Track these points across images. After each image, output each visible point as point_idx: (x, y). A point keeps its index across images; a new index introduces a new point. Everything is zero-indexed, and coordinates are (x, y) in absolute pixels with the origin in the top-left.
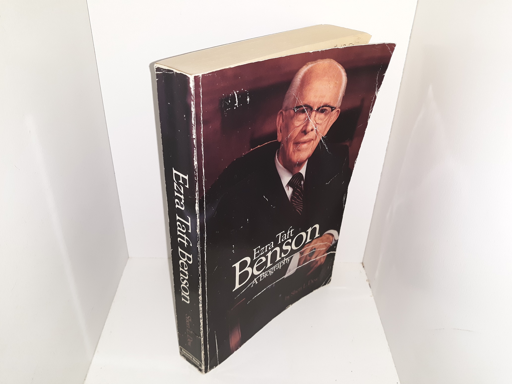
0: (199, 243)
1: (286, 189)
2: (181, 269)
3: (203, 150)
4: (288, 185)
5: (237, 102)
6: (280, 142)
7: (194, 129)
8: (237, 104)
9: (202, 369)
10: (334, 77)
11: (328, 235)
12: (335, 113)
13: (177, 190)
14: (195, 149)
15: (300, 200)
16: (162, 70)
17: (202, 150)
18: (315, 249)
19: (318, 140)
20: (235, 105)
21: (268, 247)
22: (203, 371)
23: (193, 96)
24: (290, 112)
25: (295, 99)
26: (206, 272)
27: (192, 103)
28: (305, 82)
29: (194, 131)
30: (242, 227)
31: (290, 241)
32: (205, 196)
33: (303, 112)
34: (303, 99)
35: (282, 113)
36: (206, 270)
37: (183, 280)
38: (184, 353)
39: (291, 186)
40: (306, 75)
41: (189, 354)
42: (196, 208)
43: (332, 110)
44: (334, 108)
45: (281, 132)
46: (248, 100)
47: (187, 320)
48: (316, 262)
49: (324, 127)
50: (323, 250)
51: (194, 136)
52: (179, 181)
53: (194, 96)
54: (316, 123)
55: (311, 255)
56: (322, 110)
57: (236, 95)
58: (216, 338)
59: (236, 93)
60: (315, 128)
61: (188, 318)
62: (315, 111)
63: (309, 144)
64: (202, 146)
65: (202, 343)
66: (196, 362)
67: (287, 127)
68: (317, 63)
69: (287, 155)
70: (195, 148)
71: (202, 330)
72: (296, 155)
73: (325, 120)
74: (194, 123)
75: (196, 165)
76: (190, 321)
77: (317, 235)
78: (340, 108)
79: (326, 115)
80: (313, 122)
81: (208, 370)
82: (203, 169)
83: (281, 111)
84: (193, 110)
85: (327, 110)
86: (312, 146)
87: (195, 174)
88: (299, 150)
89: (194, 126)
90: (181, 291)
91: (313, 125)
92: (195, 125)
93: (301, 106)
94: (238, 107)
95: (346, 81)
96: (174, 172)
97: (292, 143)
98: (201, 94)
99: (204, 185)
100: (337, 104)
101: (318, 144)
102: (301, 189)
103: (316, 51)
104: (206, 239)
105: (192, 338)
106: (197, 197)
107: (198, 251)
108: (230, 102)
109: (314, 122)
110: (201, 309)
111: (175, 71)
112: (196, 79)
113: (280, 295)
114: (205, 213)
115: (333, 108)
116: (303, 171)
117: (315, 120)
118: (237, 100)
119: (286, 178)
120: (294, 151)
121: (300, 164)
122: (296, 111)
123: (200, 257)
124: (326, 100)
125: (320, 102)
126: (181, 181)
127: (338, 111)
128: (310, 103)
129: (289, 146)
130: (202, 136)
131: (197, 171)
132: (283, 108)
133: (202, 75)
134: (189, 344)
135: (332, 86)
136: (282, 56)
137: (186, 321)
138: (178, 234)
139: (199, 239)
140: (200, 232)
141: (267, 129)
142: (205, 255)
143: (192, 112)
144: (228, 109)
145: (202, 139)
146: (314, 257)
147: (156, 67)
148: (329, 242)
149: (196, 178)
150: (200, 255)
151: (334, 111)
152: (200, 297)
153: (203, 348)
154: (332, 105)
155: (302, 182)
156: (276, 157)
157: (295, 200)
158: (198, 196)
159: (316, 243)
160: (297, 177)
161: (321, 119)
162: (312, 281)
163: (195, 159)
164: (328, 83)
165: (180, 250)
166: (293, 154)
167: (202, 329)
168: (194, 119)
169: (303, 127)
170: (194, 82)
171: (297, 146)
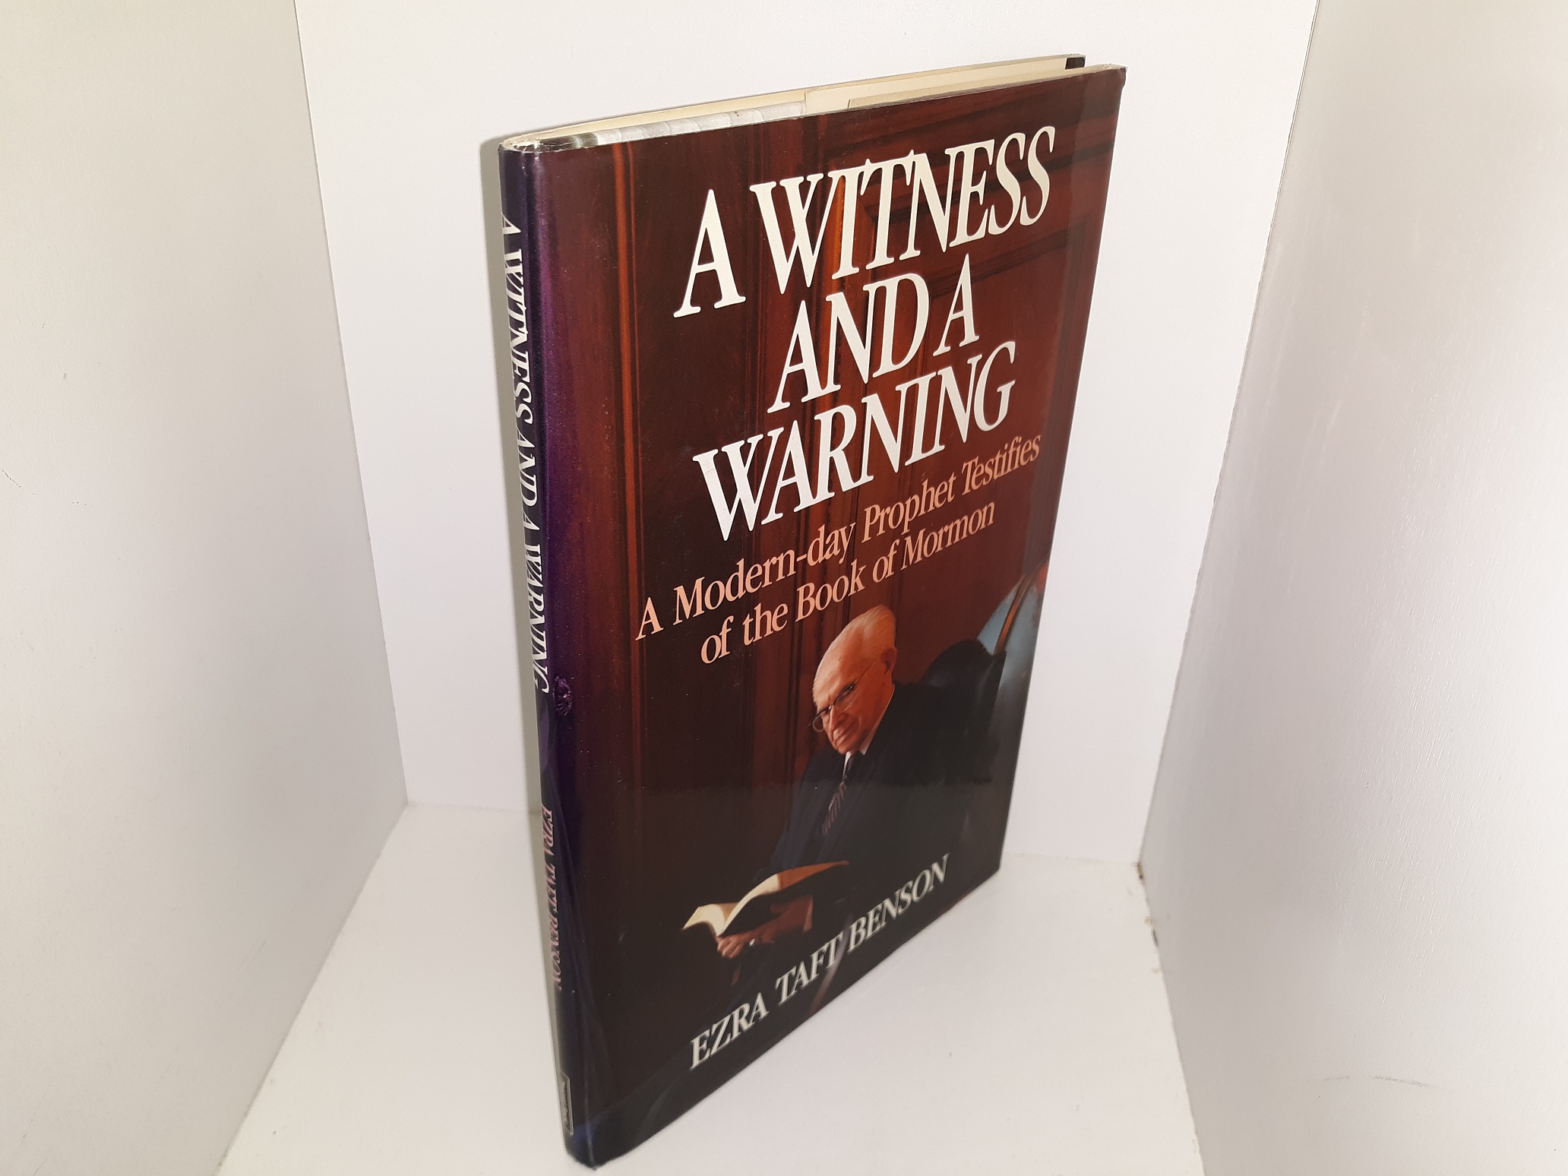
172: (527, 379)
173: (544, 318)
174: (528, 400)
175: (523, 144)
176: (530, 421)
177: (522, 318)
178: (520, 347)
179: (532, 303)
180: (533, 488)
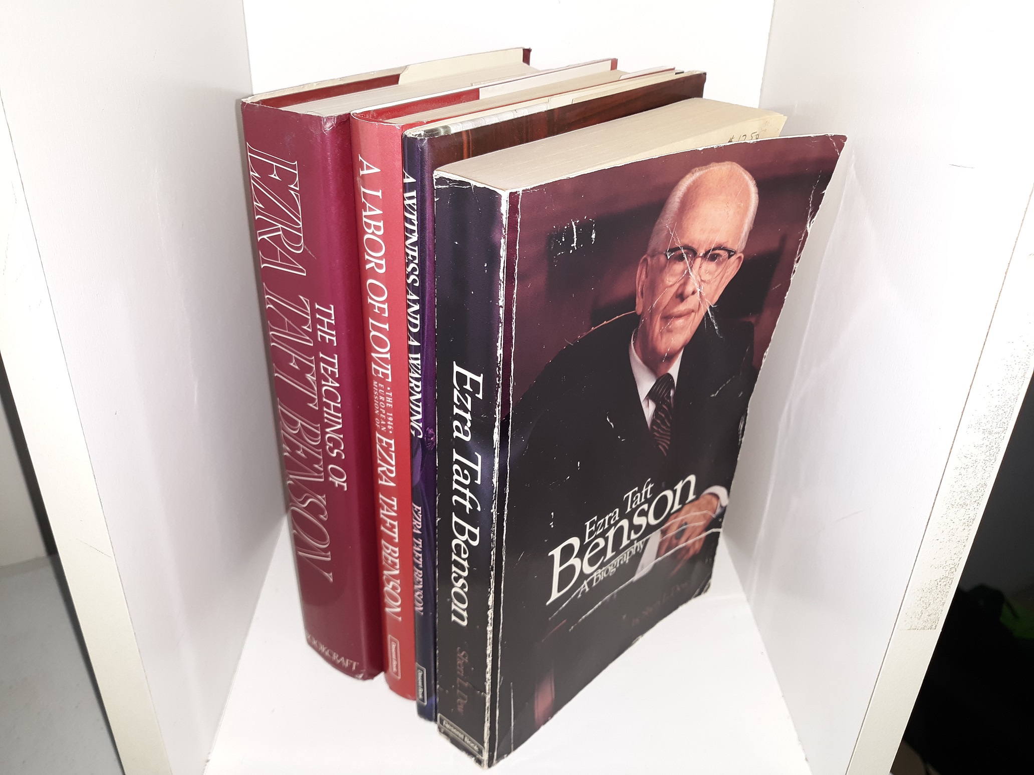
0: (495, 503)
1: (644, 405)
2: (454, 557)
3: (514, 328)
4: (647, 397)
5: (575, 240)
6: (640, 315)
7: (502, 289)
8: (575, 244)
9: (483, 758)
10: (737, 195)
11: (709, 497)
12: (734, 262)
13: (459, 404)
14: (500, 325)
15: (667, 427)
16: (448, 182)
17: (512, 328)
18: (686, 524)
19: (702, 313)
20: (572, 245)
21: (610, 518)
22: (486, 762)
23: (505, 229)
24: (659, 260)
25: (669, 236)
26: (504, 563)
27: (502, 241)
28: (686, 204)
29: (502, 293)
30: (568, 477)
31: (645, 507)
32: (511, 414)
33: (681, 258)
34: (682, 236)
35: (646, 260)
36: (504, 559)
37: (457, 580)
38: (448, 729)
39: (654, 400)
40: (689, 190)
41: (458, 730)
42: (494, 437)
43: (730, 256)
44: (733, 252)
45: (642, 297)
46: (593, 236)
47: (458, 659)
48: (686, 549)
49: (714, 287)
50: (699, 526)
51: (501, 302)
52: (464, 387)
53: (507, 228)
54: (701, 280)
55: (679, 536)
56: (711, 256)
57: (574, 227)
58: (512, 697)
59: (575, 224)
60: (699, 290)
61: (462, 654)
62: (700, 257)
63: (687, 319)
64: (514, 320)
65: (488, 704)
66: (472, 745)
67: (653, 287)
68: (708, 170)
69: (650, 340)
70: (502, 323)
71: (490, 678)
72: (664, 340)
73: (716, 274)
74: (503, 277)
75: (500, 355)
76: (464, 662)
77: (691, 497)
78: (743, 252)
79: (719, 264)
80: (696, 277)
81: (495, 761)
82: (511, 364)
83: (645, 256)
84: (503, 253)
85: (721, 256)
86: (691, 324)
87: (498, 372)
88: (670, 331)
89: (502, 284)
90: (451, 601)
91: (696, 284)
92: (505, 282)
93: (678, 249)
94: (576, 249)
95: (757, 202)
96: (456, 368)
97: (659, 318)
98: (519, 224)
99: (511, 394)
100: (739, 245)
101: (701, 319)
102: (669, 405)
103: (709, 147)
104: (507, 497)
105: (467, 696)
106: (498, 416)
107: (493, 520)
108: (563, 240)
109: (698, 277)
110: (490, 635)
111: (473, 183)
112: (513, 196)
113: (624, 617)
114: (509, 448)
115: (731, 253)
116: (674, 370)
117: (699, 274)
118: (575, 236)
119: (645, 384)
120: (661, 333)
121: (670, 358)
122: (669, 257)
123: (495, 532)
124: (720, 238)
125: (709, 242)
126: (468, 387)
127: (740, 258)
128: (693, 243)
129: (655, 322)
130: (514, 302)
131: (501, 366)
132: (649, 251)
133: (523, 191)
134: (460, 709)
135: (731, 212)
136: (653, 158)
137: (457, 662)
138: (454, 489)
139: (495, 496)
140: (498, 483)
141: (620, 290)
142: (505, 528)
143: (501, 258)
144: (560, 254)
145: (515, 307)
146: (683, 539)
147: (437, 177)
148: (710, 510)
149: (499, 381)
150: (496, 528)
151: (733, 258)
152: (489, 611)
153: (487, 715)
154: (729, 246)
155: (672, 393)
156: (632, 342)
157: (659, 427)
158: (499, 414)
159: (688, 512)
160: (664, 381)
161: (710, 273)
162: (678, 589)
163: (500, 344)
164: (725, 205)
165: (455, 519)
166: (660, 337)
167: (488, 676)
168: (504, 270)
169: (679, 287)
170: (508, 203)
171: (667, 322)
172: (416, 261)
173: (428, 228)
174: (417, 273)
175: (416, 133)
176: (417, 285)
177: (415, 228)
178: (413, 244)
179: (421, 219)
180: (418, 322)
